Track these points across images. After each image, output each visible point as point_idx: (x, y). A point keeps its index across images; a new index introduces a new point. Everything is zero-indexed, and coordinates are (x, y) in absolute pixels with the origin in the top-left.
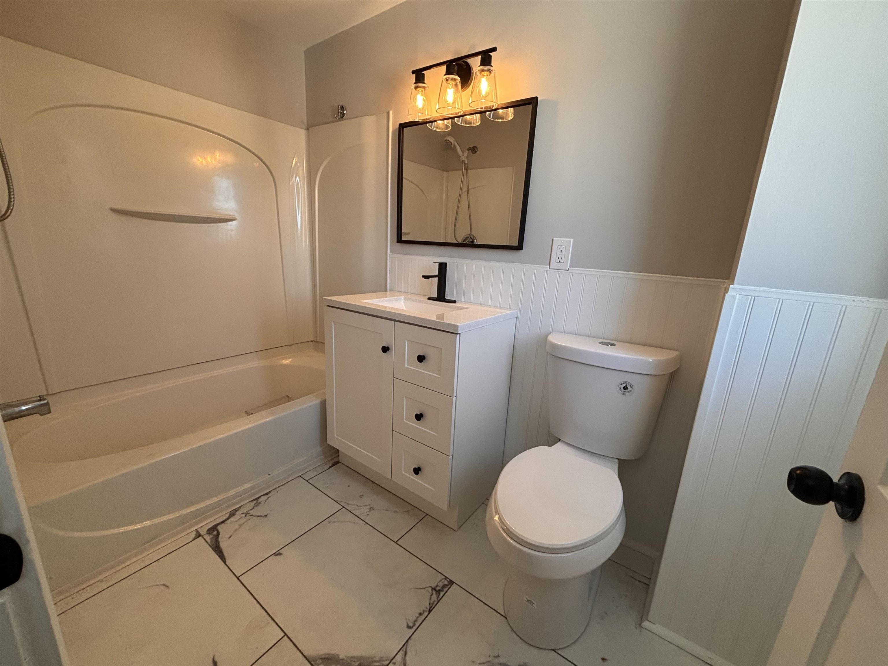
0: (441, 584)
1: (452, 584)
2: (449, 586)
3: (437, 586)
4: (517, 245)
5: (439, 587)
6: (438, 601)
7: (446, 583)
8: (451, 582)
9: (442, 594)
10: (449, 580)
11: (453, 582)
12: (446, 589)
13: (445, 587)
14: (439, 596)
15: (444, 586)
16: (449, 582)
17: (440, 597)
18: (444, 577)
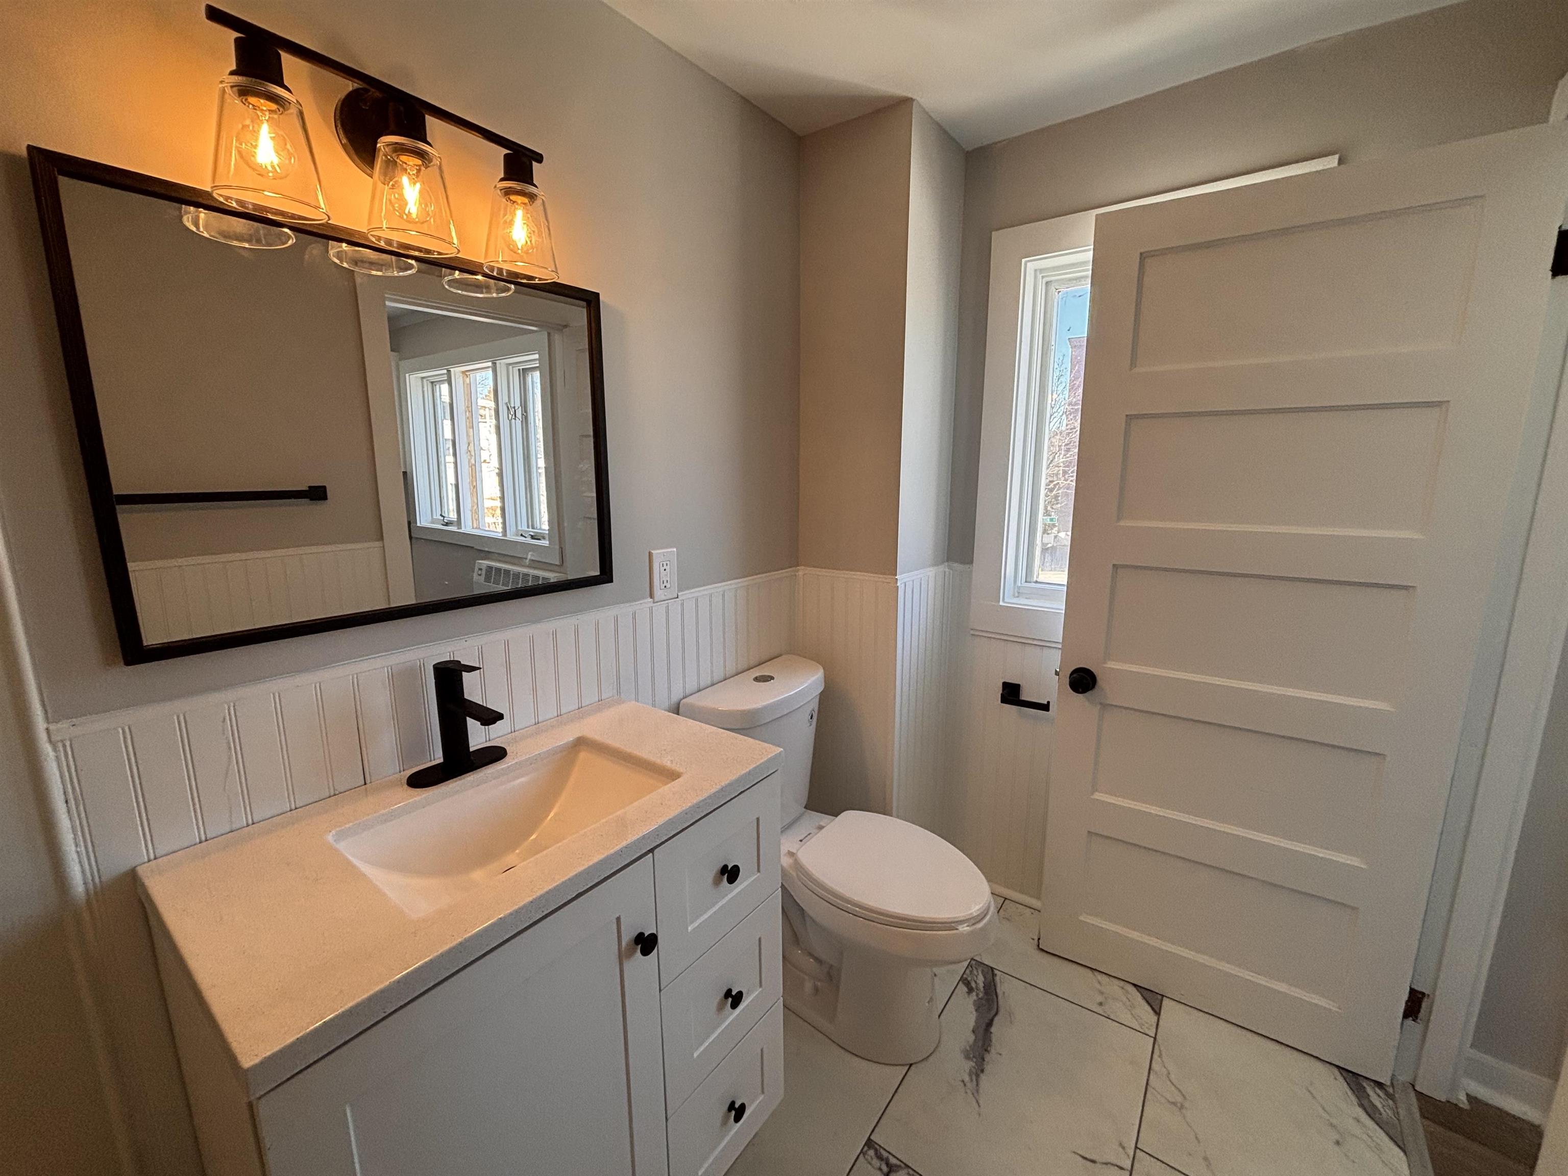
0: (877, 1163)
1: (872, 1140)
2: (878, 1147)
3: (880, 1169)
4: (598, 573)
5: (881, 1165)
6: (907, 1166)
7: (871, 1153)
8: (870, 1143)
9: (893, 1161)
10: (866, 1148)
11: (869, 1139)
12: (885, 1154)
13: (879, 1154)
14: (897, 1166)
15: (880, 1157)
16: (869, 1148)
17: (899, 1163)
18: (862, 1155)
